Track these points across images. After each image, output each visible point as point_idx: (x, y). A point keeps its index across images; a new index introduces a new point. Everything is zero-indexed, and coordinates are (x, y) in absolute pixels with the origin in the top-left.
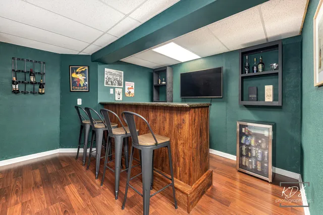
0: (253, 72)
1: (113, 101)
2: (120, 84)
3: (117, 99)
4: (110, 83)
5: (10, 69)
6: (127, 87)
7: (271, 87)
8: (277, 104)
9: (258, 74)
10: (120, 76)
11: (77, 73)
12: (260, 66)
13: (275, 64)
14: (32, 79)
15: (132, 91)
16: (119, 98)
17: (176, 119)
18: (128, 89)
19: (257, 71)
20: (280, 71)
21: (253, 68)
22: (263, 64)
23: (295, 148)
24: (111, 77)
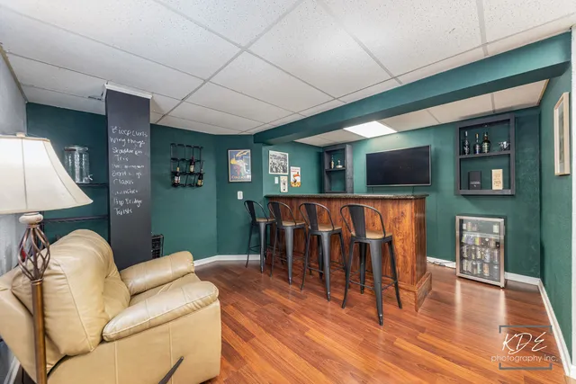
0: (475, 152)
1: (277, 194)
2: (285, 171)
3: (282, 191)
4: (274, 170)
5: (169, 157)
6: (292, 174)
7: (500, 172)
8: (509, 192)
9: (482, 155)
10: (286, 160)
11: (237, 159)
12: (486, 145)
13: (505, 143)
14: (192, 169)
15: (298, 179)
16: (284, 189)
17: (391, 212)
18: (294, 176)
19: (481, 151)
20: (512, 152)
21: (475, 147)
22: (489, 142)
23: (533, 247)
24: (275, 161)
